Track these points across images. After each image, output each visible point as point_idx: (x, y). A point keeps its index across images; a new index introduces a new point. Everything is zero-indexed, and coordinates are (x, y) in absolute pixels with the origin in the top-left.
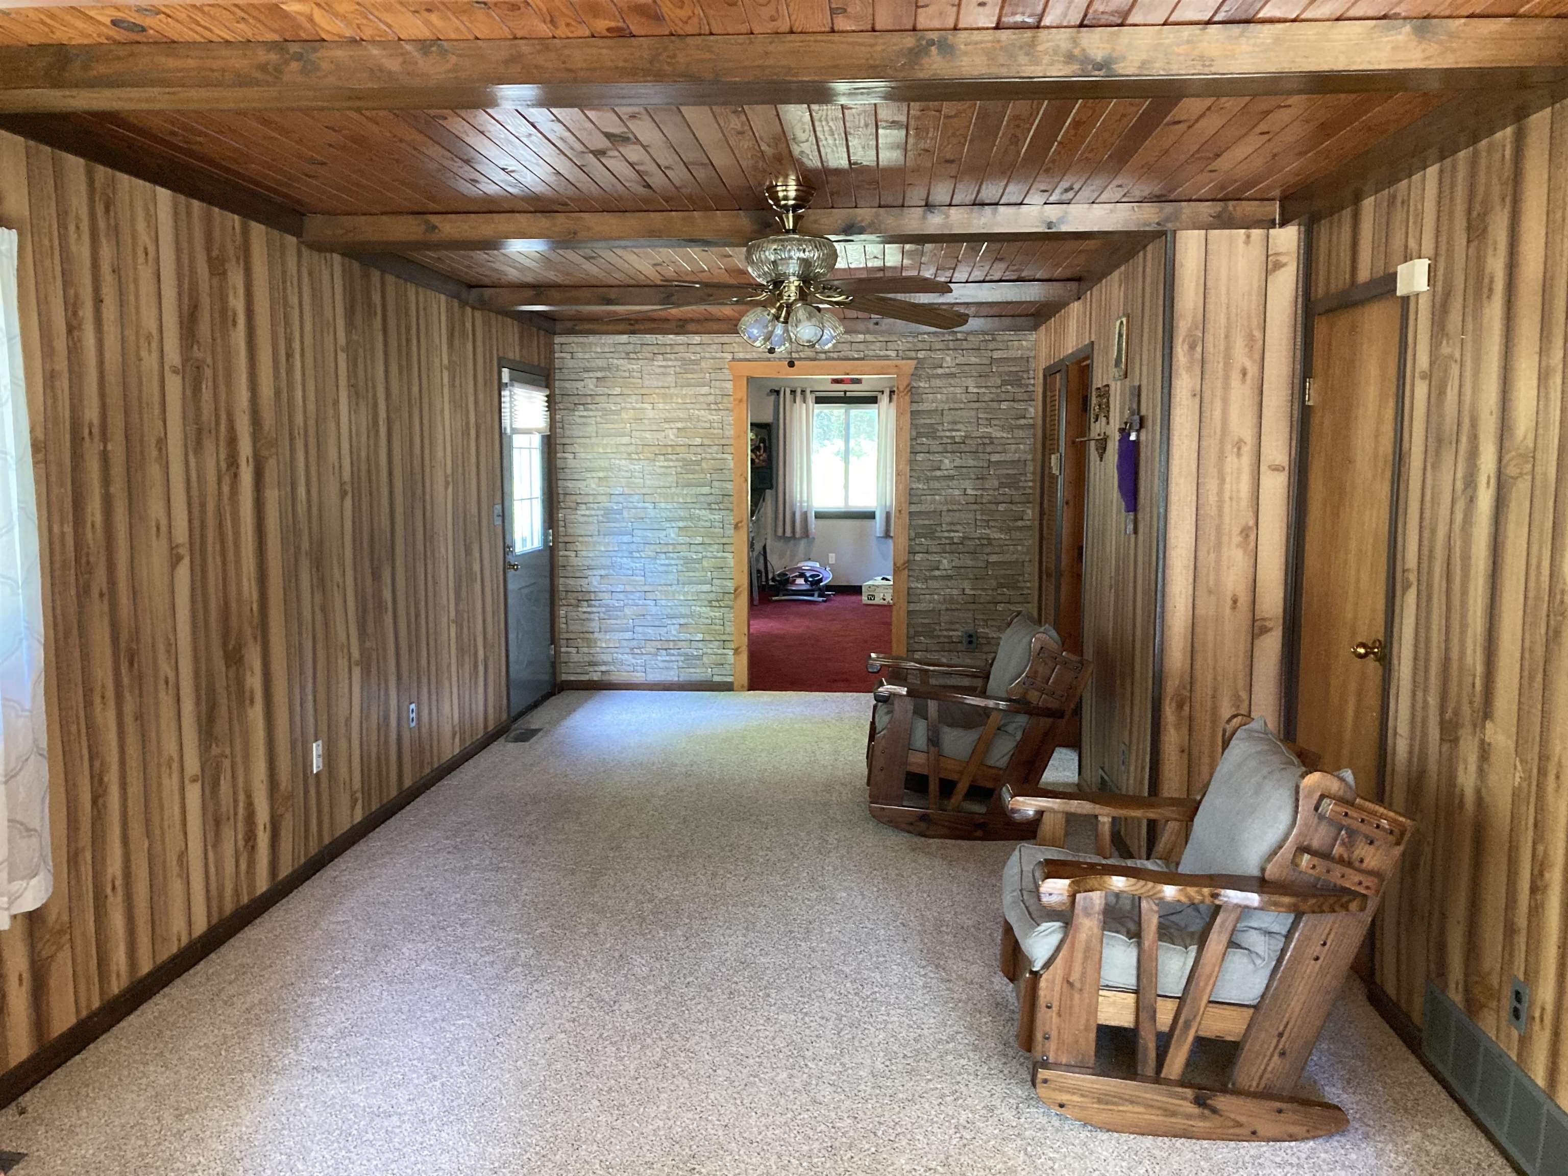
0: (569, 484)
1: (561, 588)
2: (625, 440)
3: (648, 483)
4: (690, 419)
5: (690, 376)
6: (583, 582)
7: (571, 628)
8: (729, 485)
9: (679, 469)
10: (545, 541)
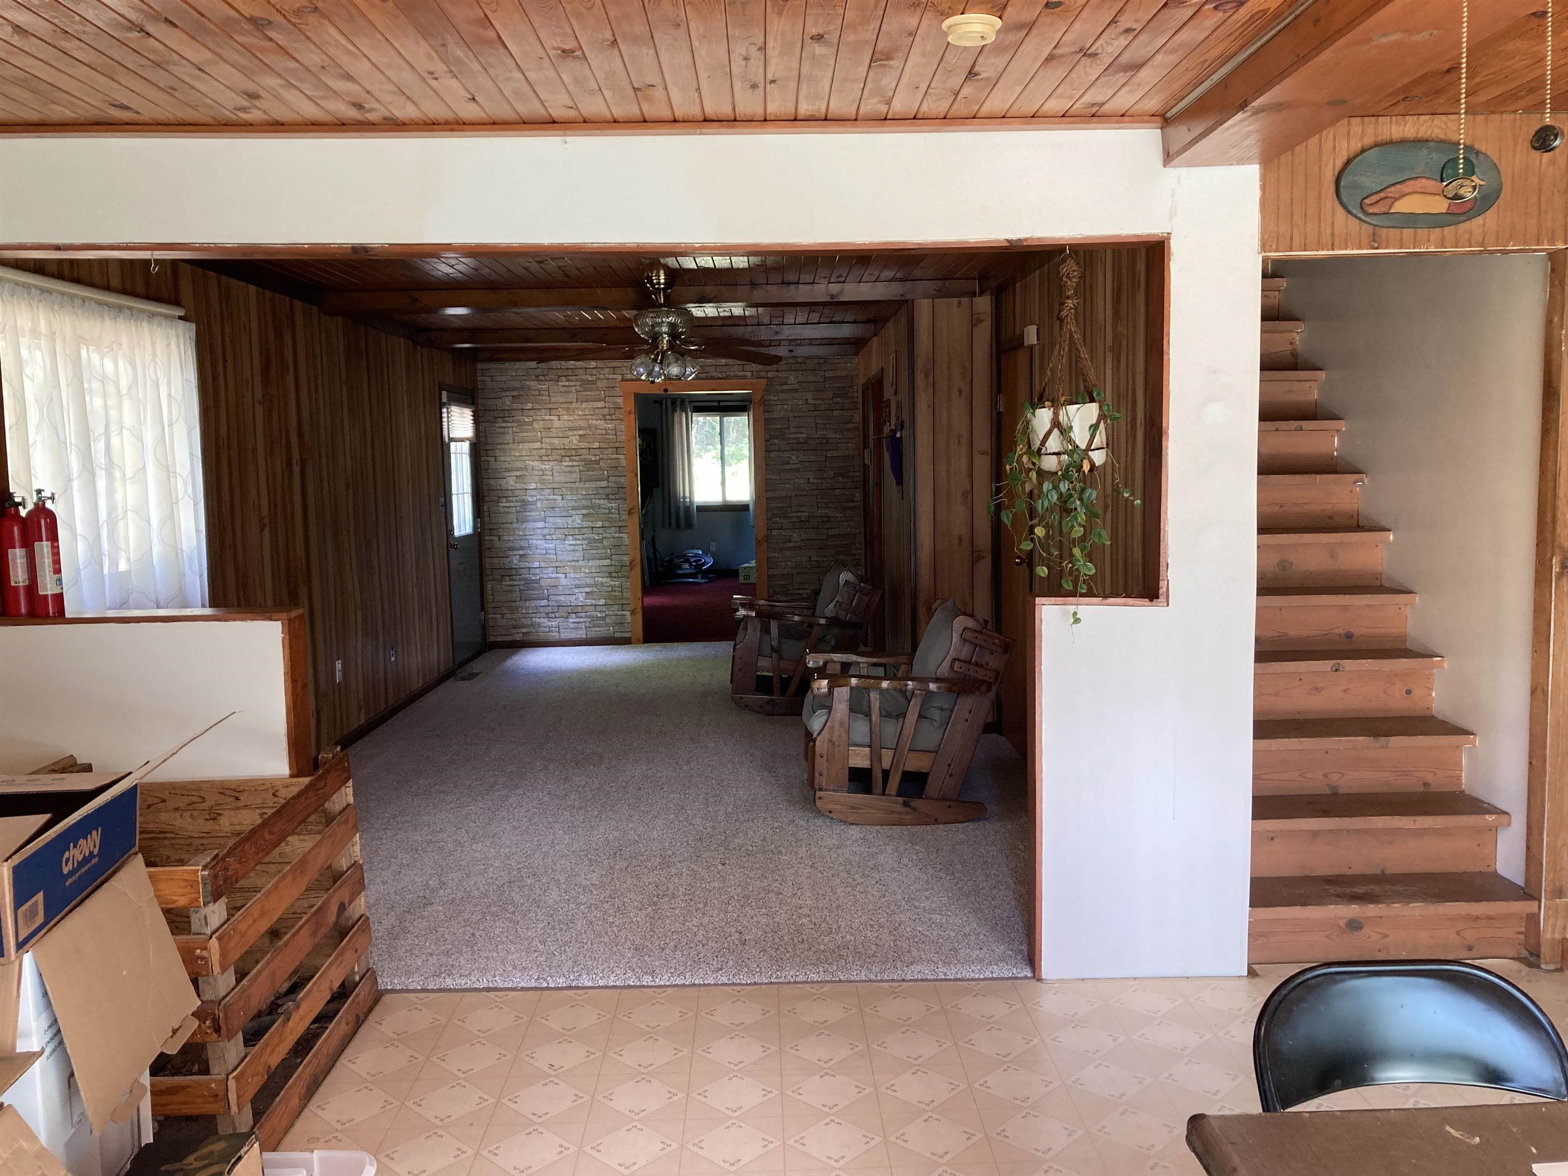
0: (492, 482)
1: (487, 566)
2: (538, 445)
3: (556, 479)
4: (589, 427)
5: (588, 393)
6: (506, 561)
7: (497, 599)
8: (622, 480)
9: (581, 468)
10: (475, 527)
